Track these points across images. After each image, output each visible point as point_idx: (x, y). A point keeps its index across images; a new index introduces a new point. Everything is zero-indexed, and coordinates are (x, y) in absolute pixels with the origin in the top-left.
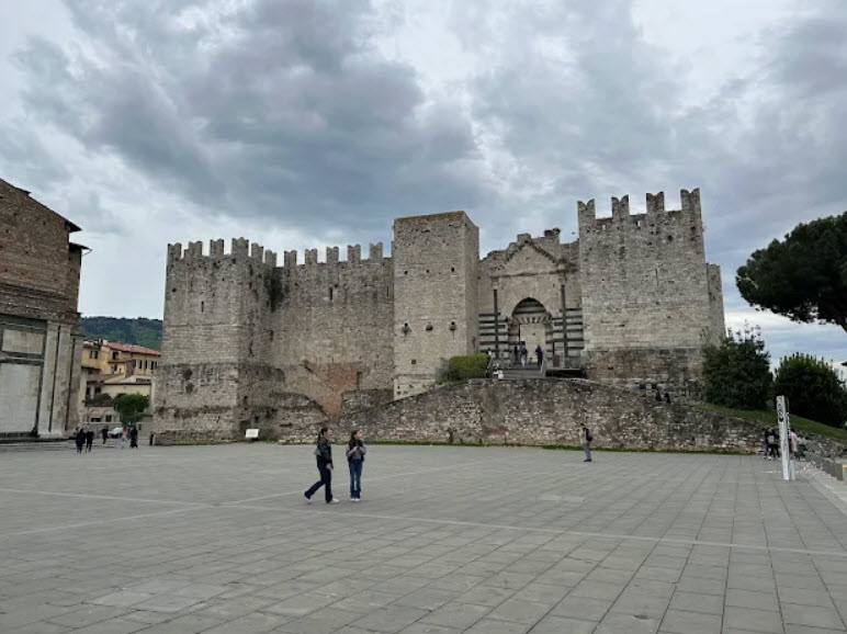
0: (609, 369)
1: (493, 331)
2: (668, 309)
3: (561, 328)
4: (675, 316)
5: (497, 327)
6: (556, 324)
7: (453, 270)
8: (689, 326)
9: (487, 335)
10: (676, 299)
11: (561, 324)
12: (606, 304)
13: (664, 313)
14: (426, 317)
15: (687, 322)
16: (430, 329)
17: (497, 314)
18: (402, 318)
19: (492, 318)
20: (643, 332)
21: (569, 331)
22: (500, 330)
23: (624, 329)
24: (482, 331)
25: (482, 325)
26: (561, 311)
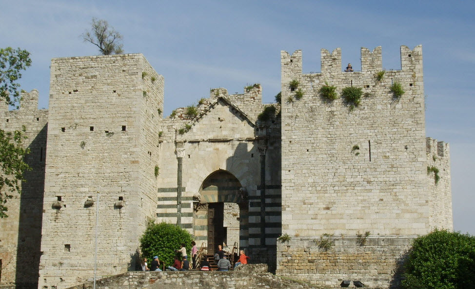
0: (310, 261)
1: (175, 211)
2: (382, 190)
3: (258, 209)
4: (388, 198)
5: (180, 205)
6: (252, 205)
7: (124, 128)
8: (404, 211)
9: (167, 215)
10: (391, 177)
11: (258, 204)
12: (310, 180)
13: (375, 195)
14: (86, 190)
15: (402, 207)
16: (88, 205)
17: (179, 189)
18: (54, 189)
19: (175, 194)
20: (350, 217)
21: (269, 214)
22: (183, 210)
23: (329, 212)
24: (160, 211)
25: (161, 203)
26: (258, 188)
